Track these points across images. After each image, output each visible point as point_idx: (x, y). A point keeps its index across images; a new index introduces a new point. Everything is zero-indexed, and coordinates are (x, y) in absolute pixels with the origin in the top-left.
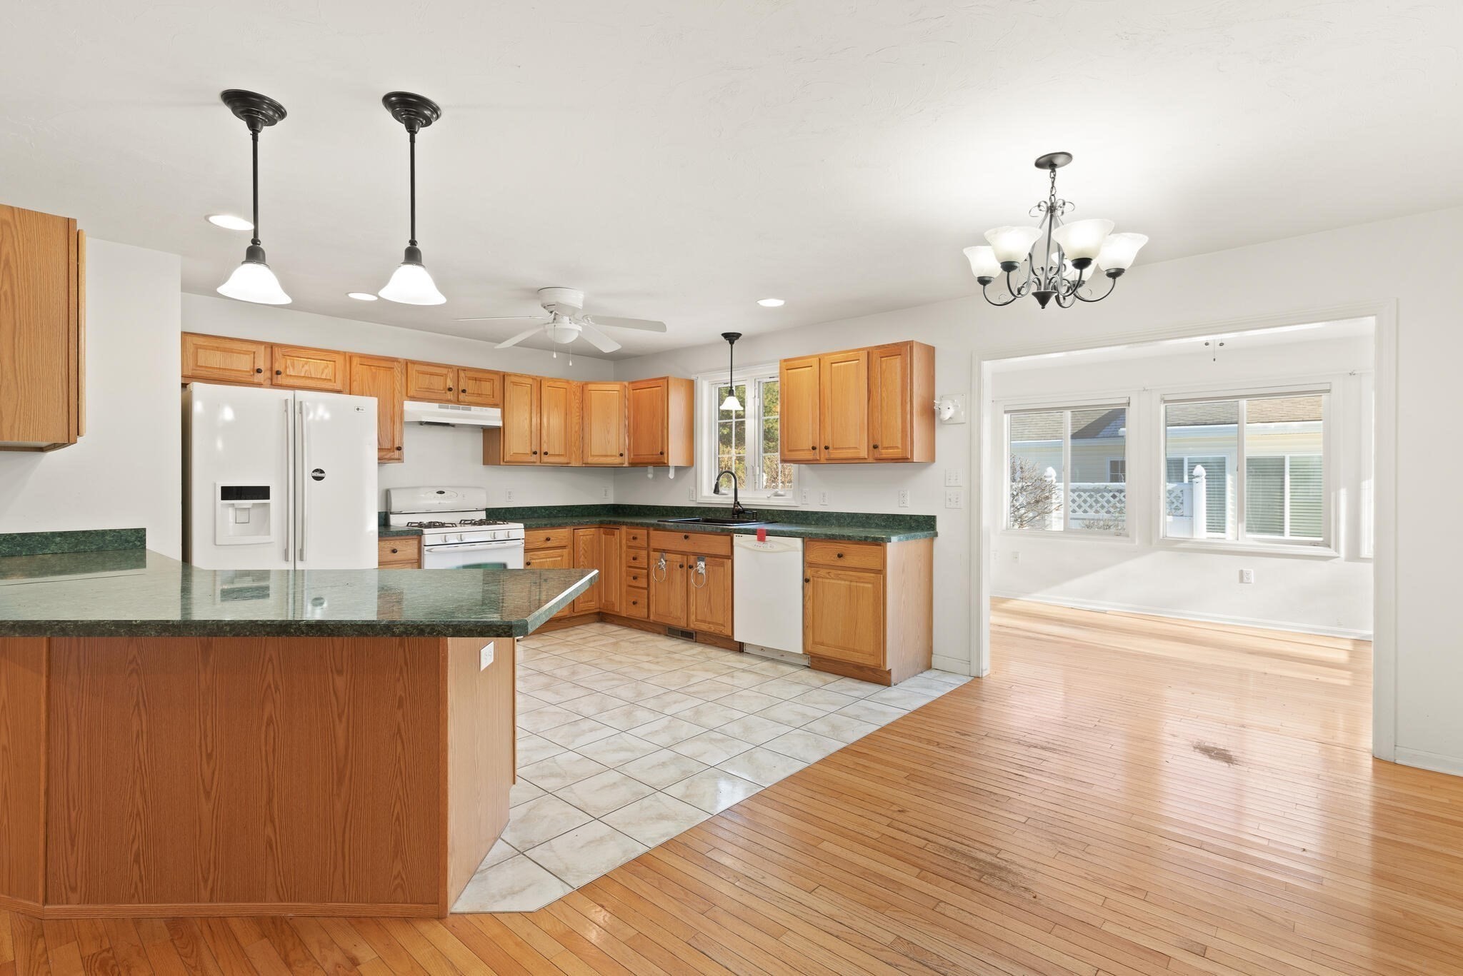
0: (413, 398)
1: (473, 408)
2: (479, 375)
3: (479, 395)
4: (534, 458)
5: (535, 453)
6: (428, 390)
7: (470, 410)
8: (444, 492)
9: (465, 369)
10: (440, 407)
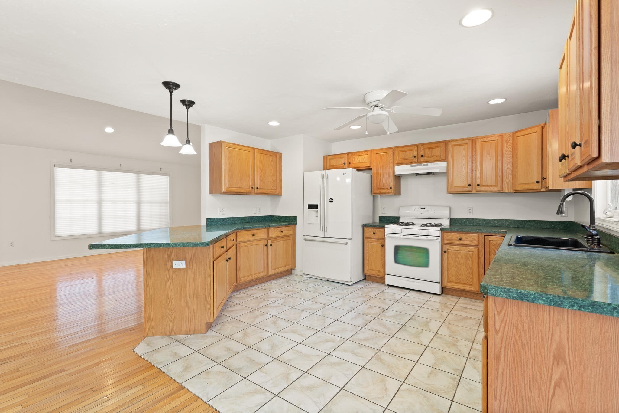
0: (398, 164)
1: (429, 164)
2: (430, 146)
3: (432, 156)
4: (469, 188)
5: (470, 185)
6: (405, 159)
7: (428, 165)
8: (425, 209)
9: (423, 144)
10: (411, 166)
